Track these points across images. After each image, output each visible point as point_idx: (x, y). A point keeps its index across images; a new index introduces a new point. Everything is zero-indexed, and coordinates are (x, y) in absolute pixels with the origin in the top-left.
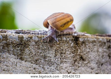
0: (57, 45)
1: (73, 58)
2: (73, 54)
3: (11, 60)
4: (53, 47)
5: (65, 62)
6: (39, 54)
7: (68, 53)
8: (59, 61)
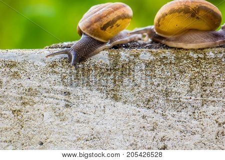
4: (185, 73)
5: (213, 101)
6: (153, 88)
7: (220, 84)
8: (197, 101)
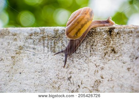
0: (90, 37)
1: (103, 50)
2: (105, 47)
7: (100, 45)
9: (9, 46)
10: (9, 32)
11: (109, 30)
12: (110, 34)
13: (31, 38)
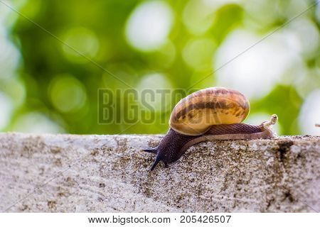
0: (234, 163)
1: (265, 195)
2: (269, 186)
3: (125, 194)
4: (222, 167)
5: (246, 203)
6: (187, 184)
7: (256, 182)
8: (229, 202)
9: (44, 178)
10: (43, 145)
11: (278, 147)
12: (282, 157)
13: (95, 161)
